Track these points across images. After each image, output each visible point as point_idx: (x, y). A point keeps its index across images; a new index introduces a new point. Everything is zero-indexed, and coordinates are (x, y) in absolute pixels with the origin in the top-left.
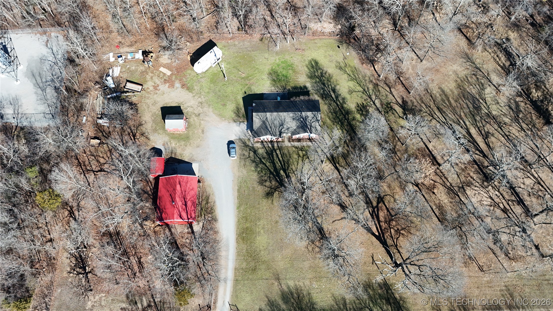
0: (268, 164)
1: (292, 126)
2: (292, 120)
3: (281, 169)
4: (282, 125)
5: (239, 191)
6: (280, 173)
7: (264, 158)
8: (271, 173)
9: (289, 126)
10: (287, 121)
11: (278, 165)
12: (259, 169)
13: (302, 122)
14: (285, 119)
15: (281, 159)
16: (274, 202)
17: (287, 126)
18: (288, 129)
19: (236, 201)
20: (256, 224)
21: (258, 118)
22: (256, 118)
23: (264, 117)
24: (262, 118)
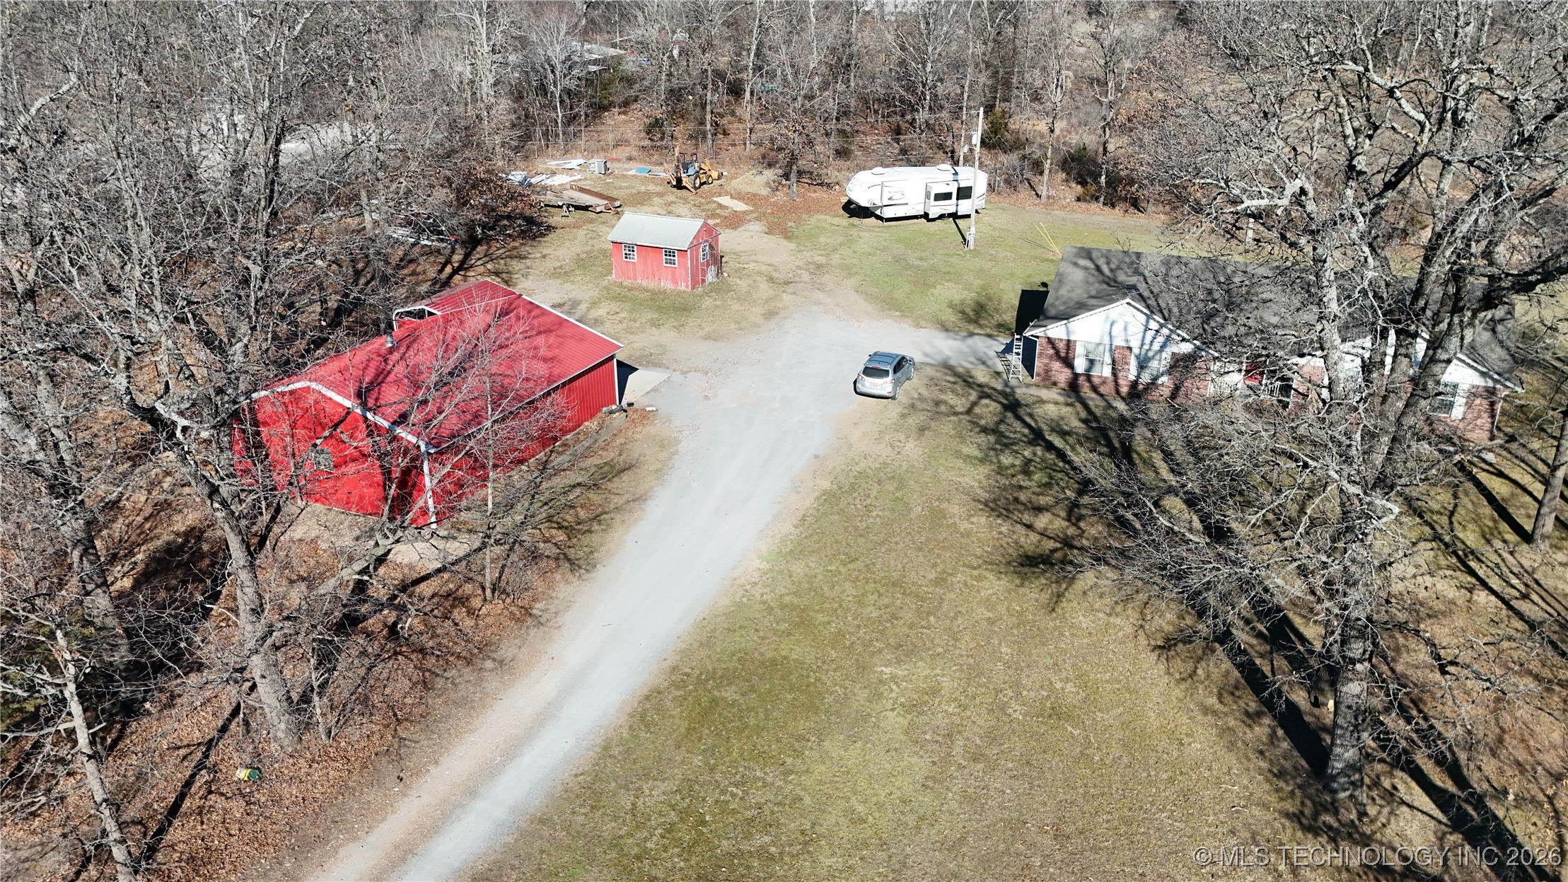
0: (1081, 456)
1: (1294, 320)
3: (1171, 493)
4: (1227, 310)
5: (830, 498)
7: (1064, 434)
8: (1087, 488)
9: (1273, 320)
10: (1264, 296)
11: (1157, 474)
12: (1006, 459)
14: (1251, 287)
15: (1182, 456)
16: (1070, 605)
17: (1260, 318)
18: (1263, 331)
19: (787, 527)
20: (862, 668)
21: (1086, 268)
22: (1076, 264)
23: (1119, 268)
24: (1111, 270)
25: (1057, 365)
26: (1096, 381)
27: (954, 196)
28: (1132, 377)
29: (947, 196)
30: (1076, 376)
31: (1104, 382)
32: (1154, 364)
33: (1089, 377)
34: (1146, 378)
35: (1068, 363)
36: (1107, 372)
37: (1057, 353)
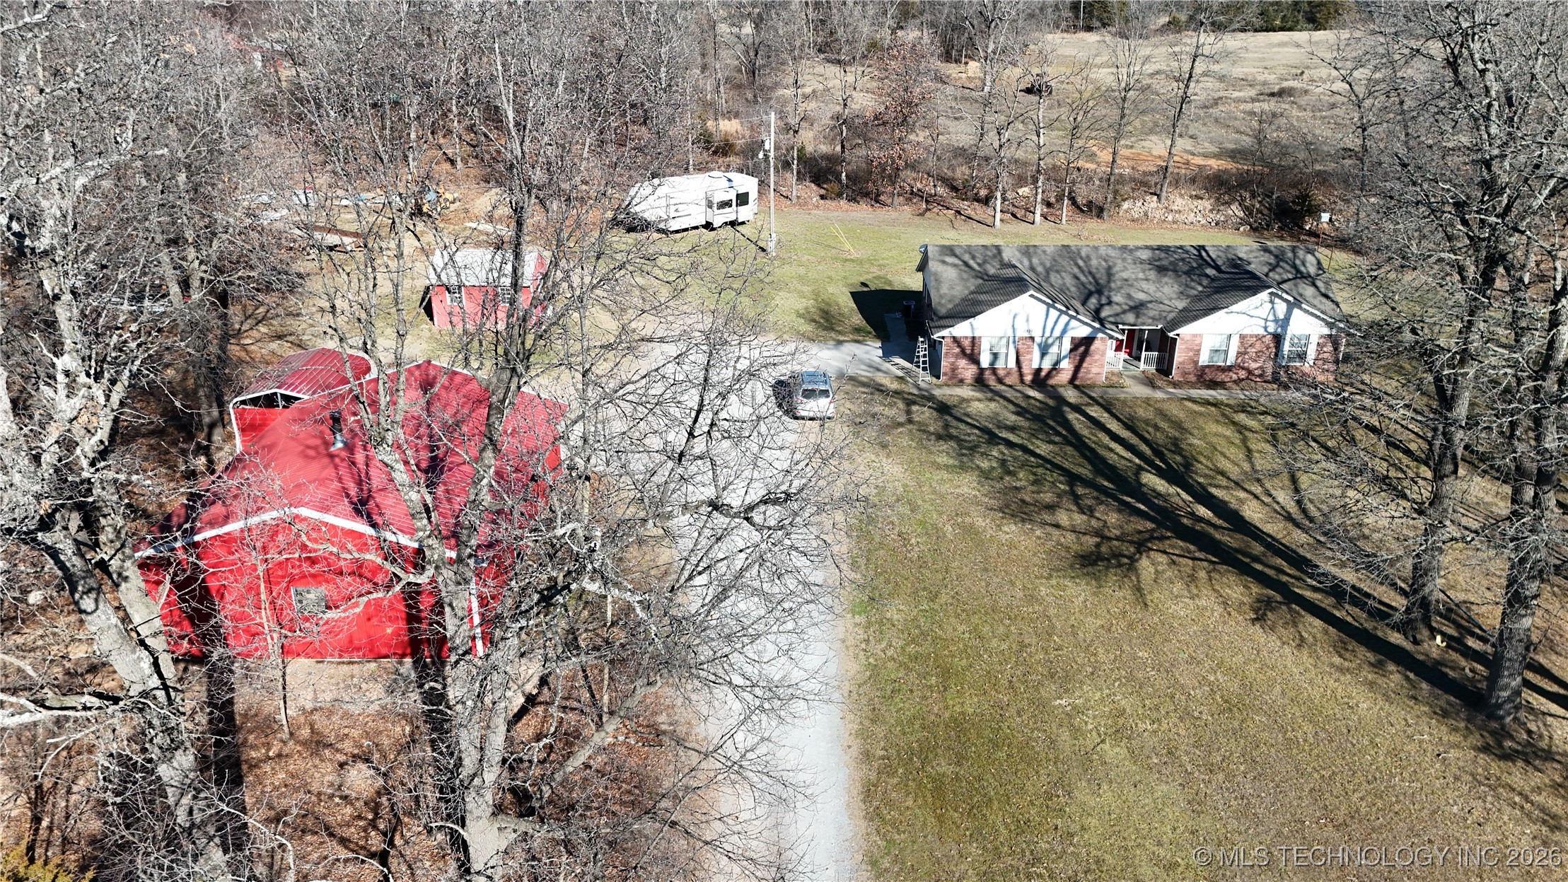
0: (1043, 449)
1: (1158, 295)
2: (1152, 275)
3: (1140, 468)
4: (1099, 292)
5: (860, 533)
6: (1141, 485)
7: (1010, 429)
8: (1073, 478)
9: (1141, 296)
10: (1125, 275)
11: (1118, 455)
12: (982, 463)
13: (1213, 279)
14: (1109, 268)
15: (1125, 434)
16: (1155, 596)
17: (1129, 296)
18: (1138, 308)
20: (1039, 705)
21: (955, 265)
22: (944, 262)
23: (985, 262)
24: (979, 265)
25: (963, 363)
26: (1001, 373)
27: (734, 203)
28: (1035, 365)
29: (727, 204)
30: (982, 370)
31: (1009, 373)
32: (1054, 350)
33: (994, 371)
34: (1047, 365)
35: (974, 359)
36: (1012, 364)
37: (963, 351)
